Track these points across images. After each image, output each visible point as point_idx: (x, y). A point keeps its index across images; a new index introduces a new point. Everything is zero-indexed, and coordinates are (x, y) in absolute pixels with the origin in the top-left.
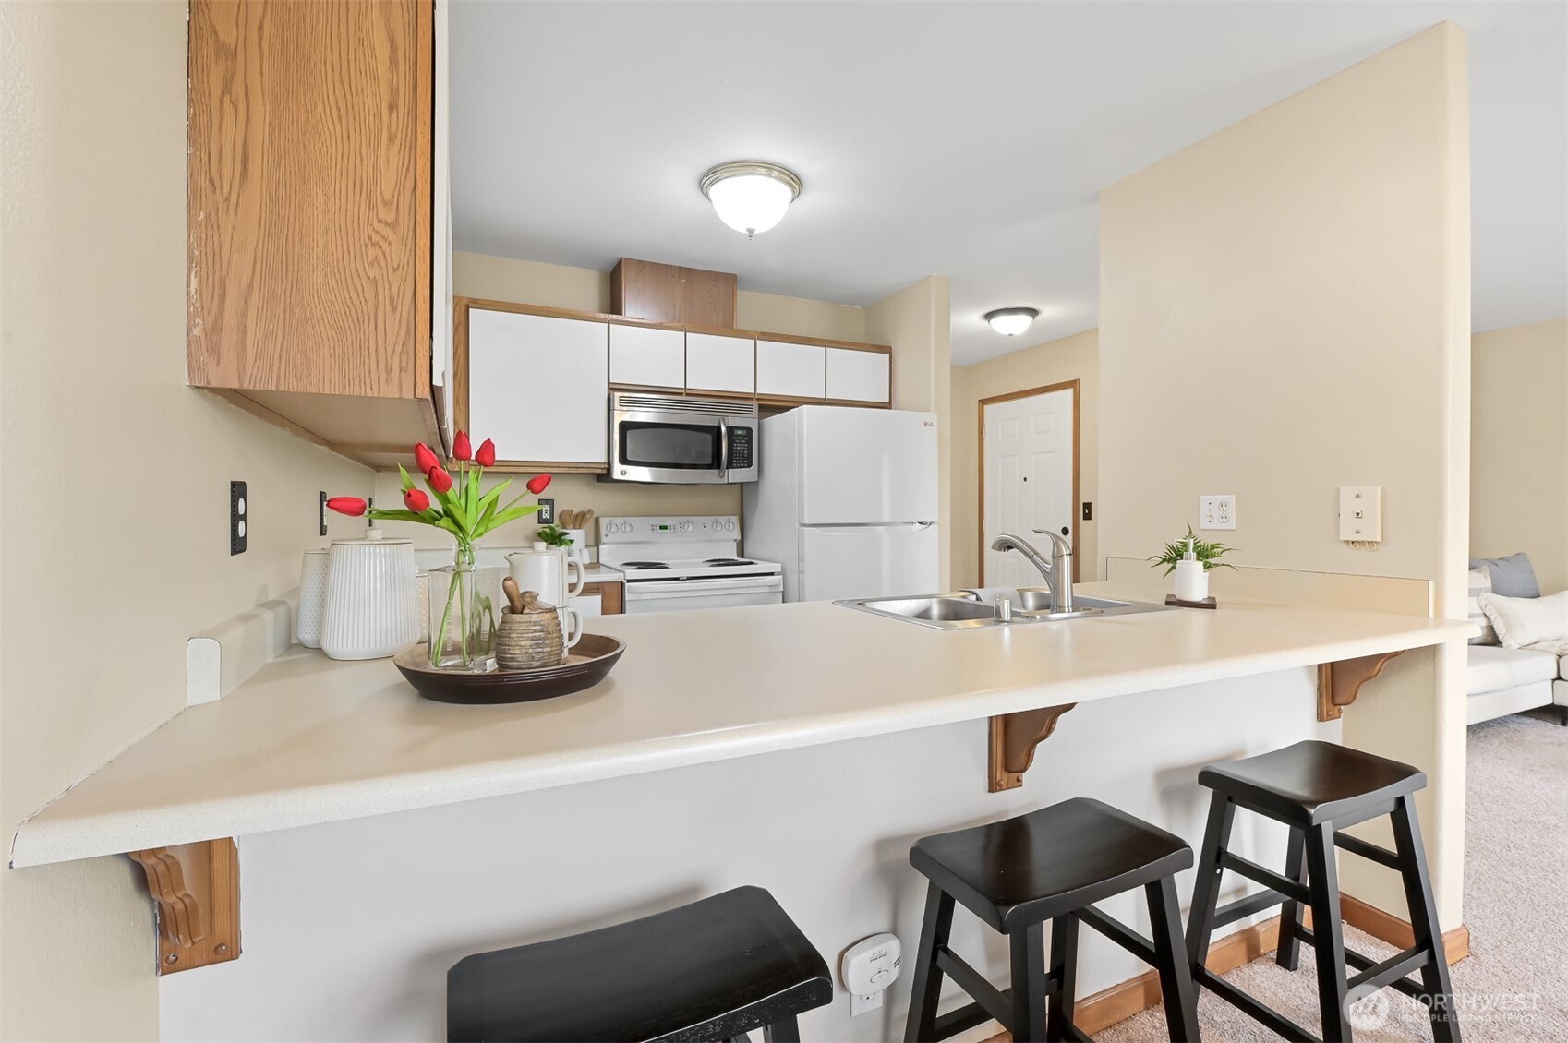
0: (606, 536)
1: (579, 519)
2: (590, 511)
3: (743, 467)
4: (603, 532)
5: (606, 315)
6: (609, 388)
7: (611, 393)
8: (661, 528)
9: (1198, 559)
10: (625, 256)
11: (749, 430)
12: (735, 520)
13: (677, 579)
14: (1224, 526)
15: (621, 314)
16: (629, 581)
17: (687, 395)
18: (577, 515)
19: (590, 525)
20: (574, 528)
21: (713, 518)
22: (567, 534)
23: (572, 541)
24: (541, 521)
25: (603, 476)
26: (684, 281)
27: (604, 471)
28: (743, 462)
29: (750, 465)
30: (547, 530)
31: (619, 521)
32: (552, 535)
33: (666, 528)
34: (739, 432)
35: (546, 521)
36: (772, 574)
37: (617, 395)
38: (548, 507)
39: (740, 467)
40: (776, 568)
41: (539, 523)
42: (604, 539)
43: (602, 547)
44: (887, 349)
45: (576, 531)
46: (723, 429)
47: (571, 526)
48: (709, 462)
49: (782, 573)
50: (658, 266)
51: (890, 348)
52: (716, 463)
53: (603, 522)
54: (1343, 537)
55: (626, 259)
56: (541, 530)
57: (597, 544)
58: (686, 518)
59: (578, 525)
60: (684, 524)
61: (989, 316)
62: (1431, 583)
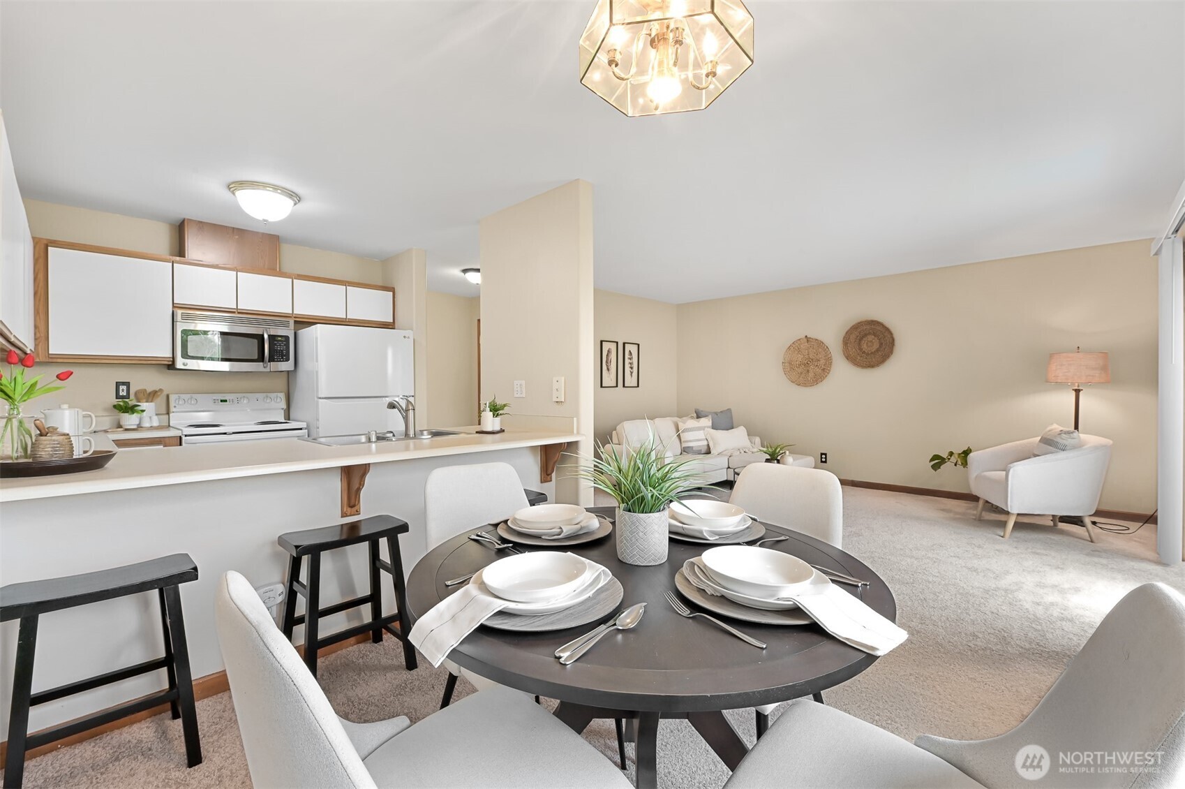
0: (175, 407)
1: (151, 395)
2: (161, 390)
3: (283, 361)
4: (172, 404)
5: (171, 257)
6: (174, 307)
7: (175, 310)
8: (222, 401)
9: (491, 411)
10: (187, 217)
11: (287, 338)
12: (282, 396)
13: (225, 434)
14: (521, 396)
15: (184, 257)
16: (186, 436)
17: (239, 313)
18: (150, 393)
19: (161, 400)
20: (147, 402)
21: (265, 394)
22: (139, 406)
23: (143, 411)
24: (118, 396)
25: (171, 366)
26: (237, 237)
27: (170, 363)
28: (282, 358)
29: (288, 360)
30: (122, 404)
31: (186, 397)
32: (126, 407)
33: (226, 401)
34: (280, 339)
35: (123, 397)
36: (301, 429)
37: (179, 312)
38: (125, 387)
39: (280, 361)
40: (303, 425)
41: (117, 398)
42: (172, 409)
43: (171, 415)
44: (392, 290)
45: (147, 404)
46: (266, 336)
47: (145, 400)
48: (256, 357)
49: (308, 428)
50: (214, 225)
51: (394, 288)
52: (261, 358)
53: (172, 398)
54: (554, 400)
55: (188, 219)
56: (116, 403)
57: (168, 413)
58: (244, 395)
59: (150, 400)
60: (241, 398)
61: (465, 271)
62: (575, 419)
